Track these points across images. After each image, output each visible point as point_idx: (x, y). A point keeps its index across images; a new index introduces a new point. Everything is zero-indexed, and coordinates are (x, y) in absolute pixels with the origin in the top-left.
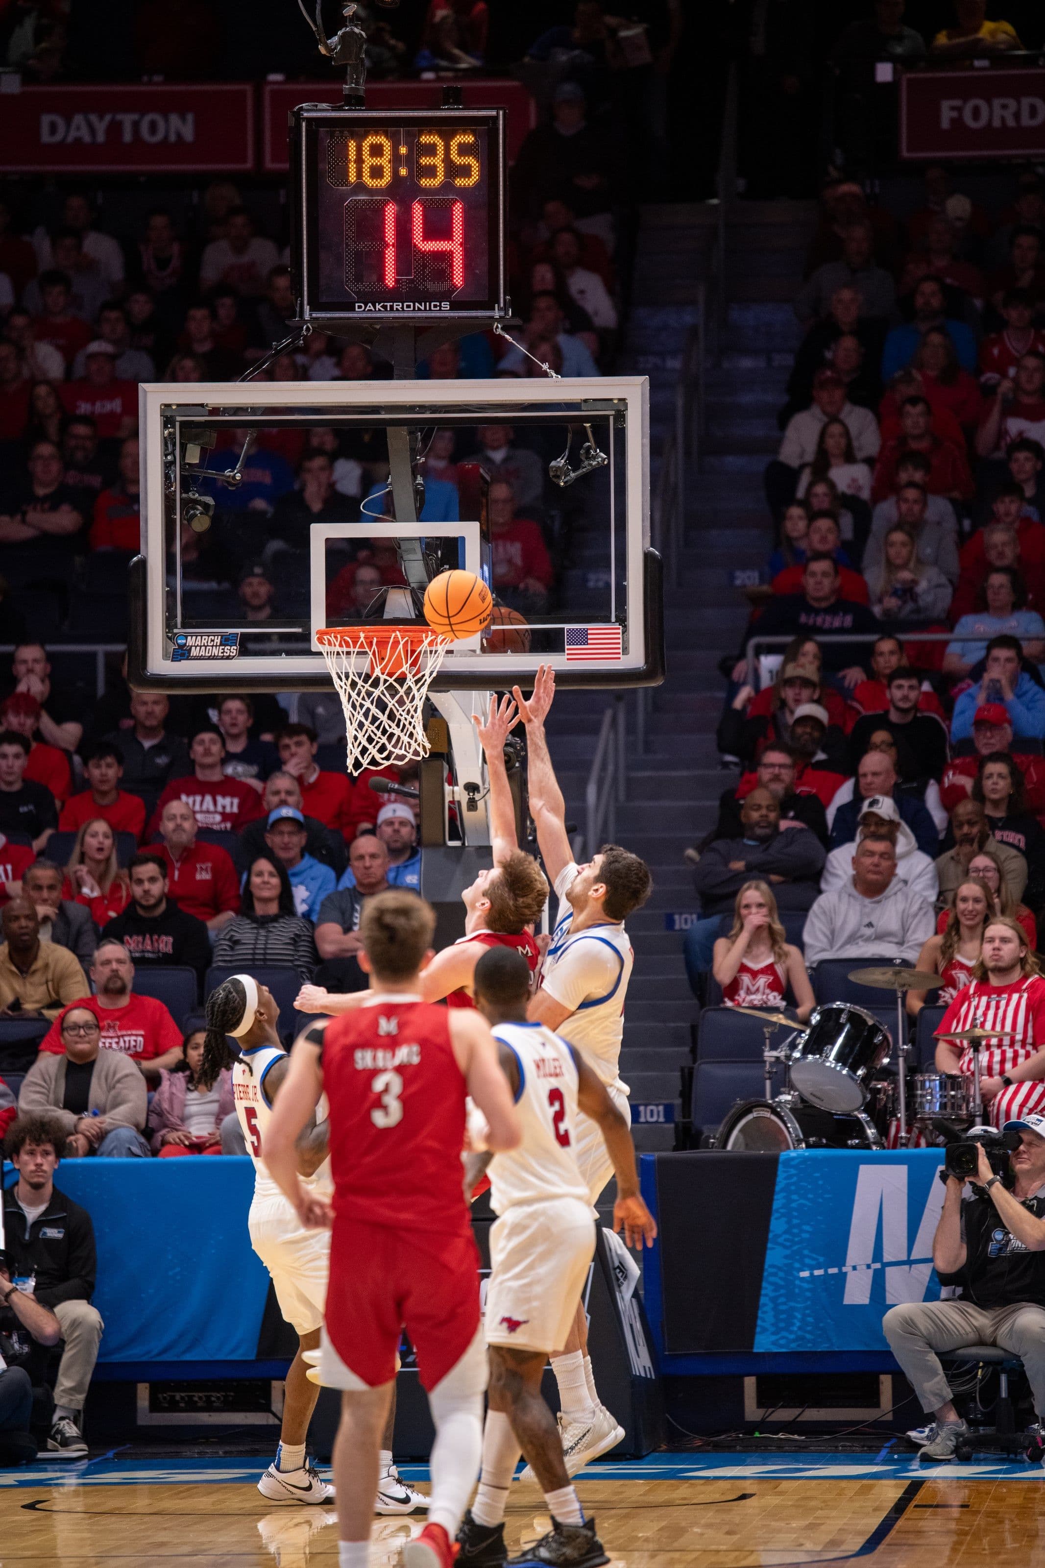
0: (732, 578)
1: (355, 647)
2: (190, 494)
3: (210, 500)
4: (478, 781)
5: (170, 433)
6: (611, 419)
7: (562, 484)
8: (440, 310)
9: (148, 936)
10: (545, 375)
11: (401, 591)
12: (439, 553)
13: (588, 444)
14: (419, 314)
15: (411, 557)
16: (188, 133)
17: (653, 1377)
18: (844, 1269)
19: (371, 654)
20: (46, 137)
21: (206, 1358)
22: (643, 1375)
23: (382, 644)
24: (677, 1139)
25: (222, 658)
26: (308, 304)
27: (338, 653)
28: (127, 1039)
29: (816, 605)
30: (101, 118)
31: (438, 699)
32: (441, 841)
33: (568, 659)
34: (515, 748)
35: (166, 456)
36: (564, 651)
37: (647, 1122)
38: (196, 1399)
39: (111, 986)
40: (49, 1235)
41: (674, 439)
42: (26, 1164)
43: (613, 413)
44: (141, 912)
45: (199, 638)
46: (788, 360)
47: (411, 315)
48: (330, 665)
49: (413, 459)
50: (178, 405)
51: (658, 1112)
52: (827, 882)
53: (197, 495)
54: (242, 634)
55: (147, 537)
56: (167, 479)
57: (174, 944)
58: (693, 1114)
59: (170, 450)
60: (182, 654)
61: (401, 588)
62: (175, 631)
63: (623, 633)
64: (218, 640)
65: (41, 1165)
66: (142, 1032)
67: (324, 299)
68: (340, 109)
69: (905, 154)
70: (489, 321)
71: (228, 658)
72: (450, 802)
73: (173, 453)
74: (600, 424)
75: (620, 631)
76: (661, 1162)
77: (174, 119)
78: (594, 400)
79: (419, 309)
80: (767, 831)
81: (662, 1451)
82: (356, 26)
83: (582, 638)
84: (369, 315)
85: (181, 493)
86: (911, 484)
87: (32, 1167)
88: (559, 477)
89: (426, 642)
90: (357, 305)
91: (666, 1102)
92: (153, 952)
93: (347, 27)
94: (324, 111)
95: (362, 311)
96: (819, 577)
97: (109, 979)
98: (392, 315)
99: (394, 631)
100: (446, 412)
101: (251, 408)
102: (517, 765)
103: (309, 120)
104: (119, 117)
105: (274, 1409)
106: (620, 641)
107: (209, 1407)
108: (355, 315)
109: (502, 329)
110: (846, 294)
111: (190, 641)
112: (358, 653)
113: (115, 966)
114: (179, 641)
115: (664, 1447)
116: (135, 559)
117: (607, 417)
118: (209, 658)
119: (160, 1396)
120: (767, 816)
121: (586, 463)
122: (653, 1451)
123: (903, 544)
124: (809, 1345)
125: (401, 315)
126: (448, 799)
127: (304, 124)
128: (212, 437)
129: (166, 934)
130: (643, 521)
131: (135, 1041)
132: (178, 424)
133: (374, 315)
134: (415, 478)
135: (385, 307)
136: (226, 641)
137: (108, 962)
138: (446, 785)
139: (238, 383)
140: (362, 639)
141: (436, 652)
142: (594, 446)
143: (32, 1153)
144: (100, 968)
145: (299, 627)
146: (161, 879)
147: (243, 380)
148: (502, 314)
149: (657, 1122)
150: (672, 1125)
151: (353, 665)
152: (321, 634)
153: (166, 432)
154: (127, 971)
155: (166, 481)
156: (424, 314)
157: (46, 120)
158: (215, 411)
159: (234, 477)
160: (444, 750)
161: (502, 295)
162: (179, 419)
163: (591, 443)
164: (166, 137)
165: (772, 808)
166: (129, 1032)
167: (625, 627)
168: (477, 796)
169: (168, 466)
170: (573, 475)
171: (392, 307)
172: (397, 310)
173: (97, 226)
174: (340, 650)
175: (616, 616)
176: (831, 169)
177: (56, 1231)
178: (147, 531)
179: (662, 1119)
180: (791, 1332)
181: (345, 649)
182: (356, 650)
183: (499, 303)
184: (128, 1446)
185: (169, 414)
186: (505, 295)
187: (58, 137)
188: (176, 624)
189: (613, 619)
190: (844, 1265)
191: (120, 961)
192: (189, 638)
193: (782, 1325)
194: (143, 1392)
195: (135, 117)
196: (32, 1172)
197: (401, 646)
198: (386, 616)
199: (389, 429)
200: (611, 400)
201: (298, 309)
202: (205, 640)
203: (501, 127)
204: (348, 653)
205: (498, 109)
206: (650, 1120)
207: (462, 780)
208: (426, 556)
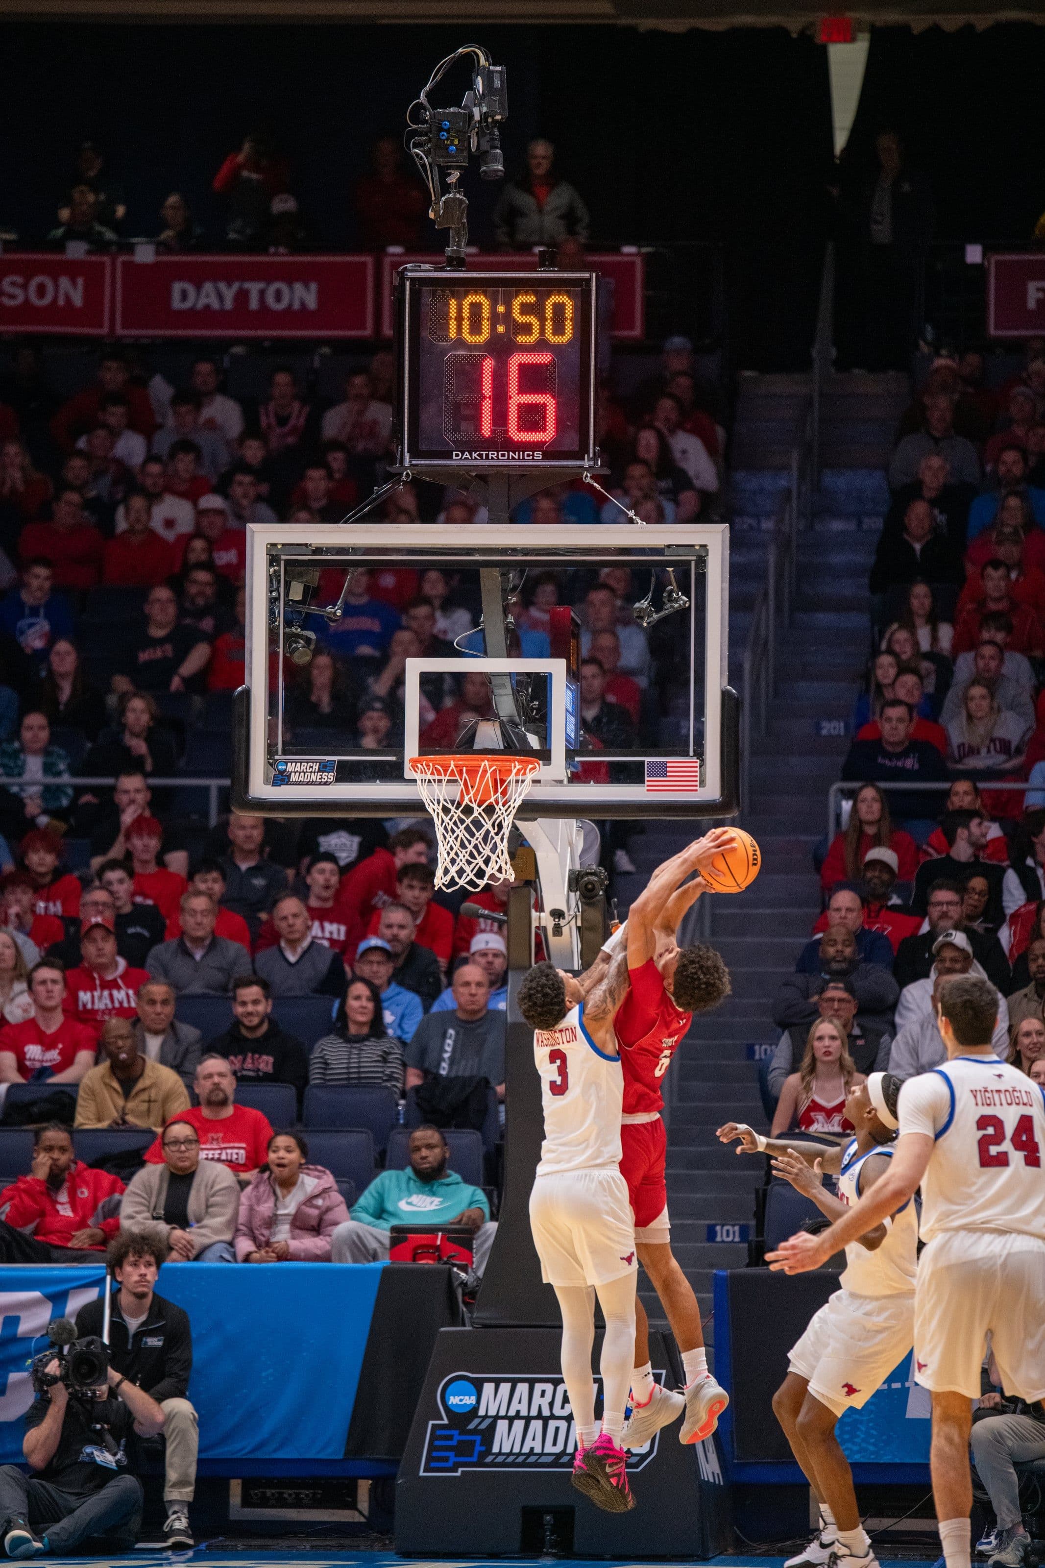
0: (818, 728)
1: (445, 775)
2: (293, 629)
3: (311, 635)
4: (564, 908)
5: (275, 571)
6: (693, 564)
7: (645, 625)
8: (533, 459)
9: (250, 1055)
10: (631, 521)
11: (490, 723)
12: (530, 690)
13: (670, 587)
14: (513, 463)
15: (502, 692)
16: (312, 302)
17: (722, 1483)
18: (907, 1384)
19: (462, 783)
20: (177, 304)
21: (295, 1456)
22: (711, 1480)
23: (472, 772)
24: (750, 1255)
25: (320, 784)
26: (409, 451)
27: (429, 781)
28: (229, 1151)
29: (890, 749)
30: (229, 285)
31: (525, 827)
32: (527, 964)
33: (648, 790)
34: (600, 877)
35: (271, 592)
36: (643, 782)
37: (723, 1242)
38: (285, 1496)
39: (214, 1098)
40: (150, 1344)
41: (766, 594)
42: (130, 1275)
43: (694, 558)
44: (244, 1032)
45: (298, 764)
46: (877, 523)
47: (505, 463)
48: (423, 793)
49: (505, 599)
50: (283, 545)
51: (734, 1232)
52: (901, 1016)
53: (299, 630)
54: (339, 761)
55: (251, 669)
56: (272, 615)
57: (274, 1064)
58: (765, 1233)
59: (275, 586)
60: (281, 779)
61: (491, 720)
62: (276, 757)
63: (700, 767)
64: (316, 767)
65: (145, 1275)
66: (244, 1145)
67: (423, 447)
68: (442, 269)
69: (992, 331)
70: (580, 470)
71: (326, 784)
72: (536, 927)
73: (278, 590)
74: (683, 568)
75: (698, 765)
76: (733, 1277)
77: (298, 287)
78: (677, 546)
79: (513, 458)
80: (844, 966)
81: (728, 1555)
82: (459, 192)
83: (661, 770)
84: (466, 463)
85: (284, 628)
86: (991, 642)
87: (136, 1278)
88: (642, 618)
89: (514, 771)
90: (454, 453)
91: (742, 1222)
92: (253, 1071)
93: (450, 193)
94: (427, 271)
95: (459, 459)
96: (894, 722)
97: (212, 1091)
98: (487, 463)
99: (483, 760)
100: (537, 555)
101: (353, 548)
102: (601, 893)
103: (413, 280)
104: (247, 285)
105: (360, 1506)
106: (698, 774)
107: (298, 1504)
108: (453, 463)
109: (591, 477)
110: (936, 462)
111: (290, 767)
112: (449, 781)
113: (216, 1079)
114: (280, 767)
115: (731, 1551)
116: (240, 689)
117: (689, 562)
118: (307, 784)
119: (252, 1492)
120: (842, 951)
121: (669, 605)
122: (720, 1554)
123: (983, 697)
124: (873, 1457)
125: (496, 463)
126: (534, 924)
127: (408, 283)
128: (315, 577)
129: (268, 1054)
130: (721, 660)
131: (237, 1154)
132: (282, 563)
133: (470, 463)
134: (506, 617)
135: (480, 455)
136: (324, 767)
137: (210, 1076)
138: (533, 912)
139: (340, 525)
140: (452, 766)
141: (523, 781)
142: (676, 589)
143: (135, 1264)
144: (202, 1082)
145: (394, 756)
146: (264, 1000)
147: (345, 522)
148: (592, 463)
149: (732, 1242)
150: (746, 1245)
151: (444, 792)
152: (414, 762)
153: (272, 570)
154: (228, 1085)
155: (270, 616)
156: (518, 463)
157: (177, 287)
158: (318, 551)
159: (335, 613)
160: (532, 878)
161: (592, 446)
162: (283, 557)
163: (673, 587)
164: (290, 305)
165: (847, 943)
166: (232, 1145)
167: (702, 760)
168: (562, 922)
169: (272, 602)
170: (655, 616)
171: (487, 455)
172: (492, 458)
173: (223, 389)
174: (431, 778)
175: (694, 751)
176: (922, 343)
177: (155, 1339)
178: (251, 663)
179: (737, 1239)
180: (854, 1443)
181: (437, 777)
182: (447, 778)
183: (588, 454)
184: (221, 1538)
185: (274, 553)
186: (594, 446)
187: (188, 305)
188: (277, 751)
189: (691, 753)
190: (907, 1380)
191: (221, 1075)
192: (289, 764)
193: (846, 1436)
194: (236, 1487)
195: (261, 285)
196: (136, 1282)
197: (488, 775)
198: (476, 747)
199: (482, 570)
200: (693, 546)
201: (398, 457)
202: (304, 766)
203: (594, 288)
204: (440, 781)
205: (590, 271)
206: (726, 1239)
207: (548, 906)
208: (516, 693)
